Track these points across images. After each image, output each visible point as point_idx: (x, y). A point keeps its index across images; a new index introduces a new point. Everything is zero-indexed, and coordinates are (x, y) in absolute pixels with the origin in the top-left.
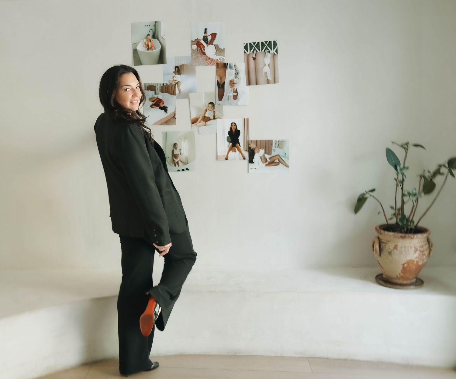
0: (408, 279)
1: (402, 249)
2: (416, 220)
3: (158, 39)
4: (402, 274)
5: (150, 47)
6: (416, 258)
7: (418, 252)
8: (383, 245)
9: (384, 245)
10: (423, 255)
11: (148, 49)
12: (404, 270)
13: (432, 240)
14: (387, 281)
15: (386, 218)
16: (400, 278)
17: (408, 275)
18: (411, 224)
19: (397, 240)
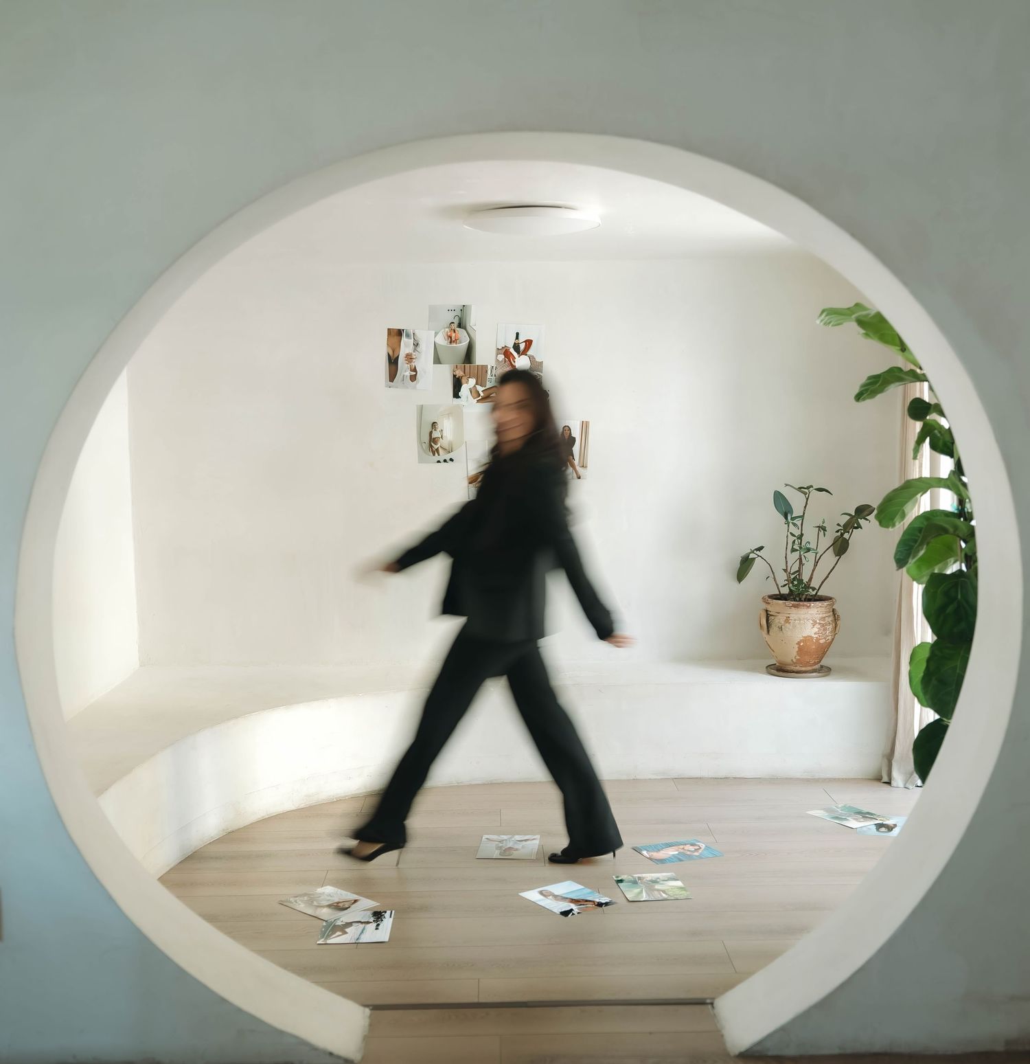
0: (807, 664)
1: (797, 622)
2: (815, 584)
3: (465, 329)
4: (798, 657)
5: (453, 339)
6: (815, 634)
7: (818, 626)
8: (771, 618)
9: (773, 618)
10: (825, 629)
11: (451, 342)
12: (801, 650)
13: (839, 612)
14: (781, 670)
15: (777, 585)
16: (796, 663)
17: (807, 659)
18: (810, 590)
19: (789, 611)
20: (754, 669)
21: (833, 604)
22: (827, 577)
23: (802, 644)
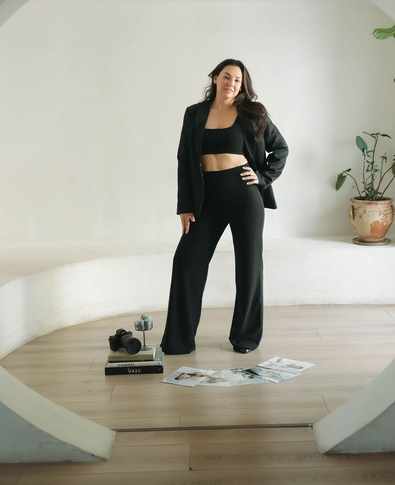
0: (376, 238)
1: (370, 213)
2: (381, 190)
4: (371, 234)
6: (380, 220)
7: (382, 215)
8: (355, 210)
10: (387, 217)
12: (372, 228)
14: (361, 241)
15: (359, 191)
16: (370, 237)
17: (376, 234)
18: (378, 194)
19: (365, 206)
20: (346, 241)
21: (391, 203)
22: (388, 186)
23: (373, 226)
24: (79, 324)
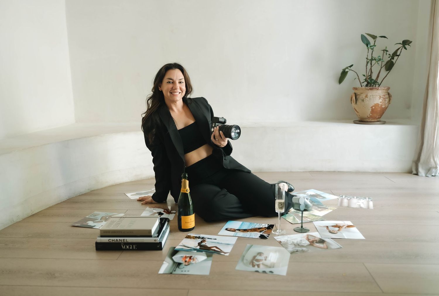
0: (375, 118)
1: (371, 97)
2: (379, 81)
4: (371, 115)
6: (380, 102)
7: (382, 99)
9: (358, 96)
10: (385, 101)
12: (372, 110)
14: (362, 121)
16: (370, 117)
17: (375, 115)
18: (377, 84)
19: (368, 92)
21: (388, 89)
23: (373, 108)
24: (132, 180)
